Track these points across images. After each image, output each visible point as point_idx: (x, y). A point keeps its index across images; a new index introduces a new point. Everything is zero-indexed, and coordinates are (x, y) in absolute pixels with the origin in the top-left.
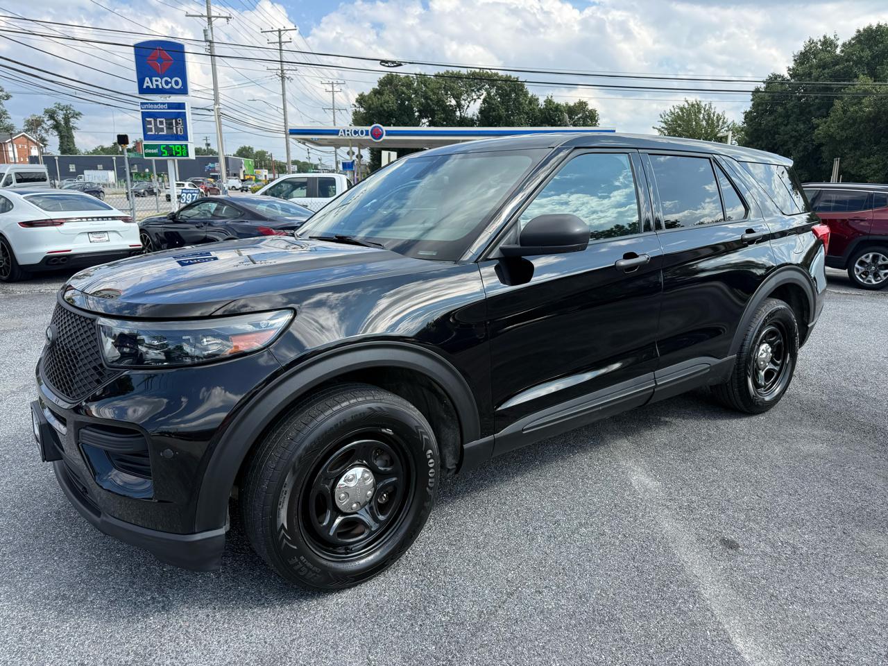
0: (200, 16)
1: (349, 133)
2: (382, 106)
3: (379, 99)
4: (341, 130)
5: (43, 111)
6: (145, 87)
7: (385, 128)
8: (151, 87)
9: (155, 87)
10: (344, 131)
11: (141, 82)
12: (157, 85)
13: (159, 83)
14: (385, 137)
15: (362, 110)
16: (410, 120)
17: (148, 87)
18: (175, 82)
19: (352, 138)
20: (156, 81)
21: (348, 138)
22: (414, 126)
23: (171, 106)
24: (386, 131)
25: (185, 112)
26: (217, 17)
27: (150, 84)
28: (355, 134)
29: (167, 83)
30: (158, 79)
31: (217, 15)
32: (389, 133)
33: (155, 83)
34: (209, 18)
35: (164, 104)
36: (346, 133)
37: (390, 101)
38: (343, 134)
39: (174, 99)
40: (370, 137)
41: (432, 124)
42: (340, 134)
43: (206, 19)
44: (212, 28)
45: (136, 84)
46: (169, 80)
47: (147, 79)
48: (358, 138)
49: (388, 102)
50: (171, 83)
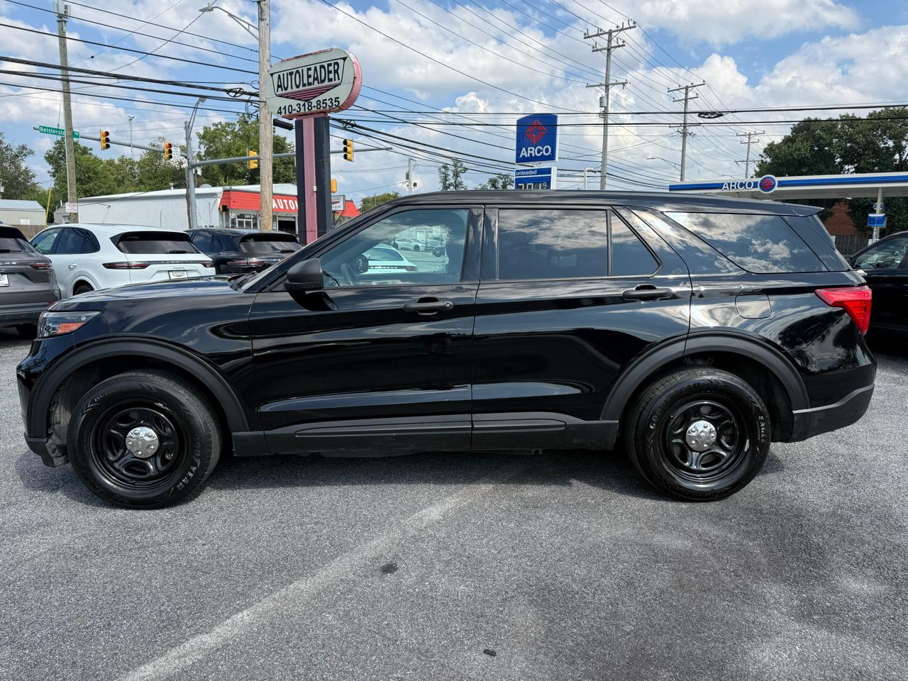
0: (598, 86)
1: (735, 186)
2: (791, 155)
3: (789, 147)
4: (726, 183)
5: (488, 180)
6: (521, 156)
7: (777, 179)
8: (526, 156)
9: (529, 156)
10: (729, 184)
11: (519, 150)
12: (531, 154)
13: (532, 152)
14: (776, 188)
15: (768, 160)
16: (826, 168)
17: (524, 156)
18: (545, 150)
19: (738, 191)
20: (531, 150)
21: (733, 191)
22: (831, 174)
23: (540, 171)
24: (779, 182)
25: (550, 177)
26: (614, 84)
27: (525, 154)
28: (741, 187)
29: (539, 152)
30: (533, 148)
31: (614, 82)
32: (781, 184)
33: (529, 152)
34: (607, 86)
35: (534, 170)
36: (731, 186)
37: (804, 149)
38: (727, 187)
39: (544, 165)
40: (758, 189)
41: (858, 171)
42: (724, 187)
43: (604, 87)
44: (608, 95)
45: (515, 153)
46: (541, 148)
47: (524, 149)
48: (745, 190)
49: (799, 150)
50: (542, 151)
